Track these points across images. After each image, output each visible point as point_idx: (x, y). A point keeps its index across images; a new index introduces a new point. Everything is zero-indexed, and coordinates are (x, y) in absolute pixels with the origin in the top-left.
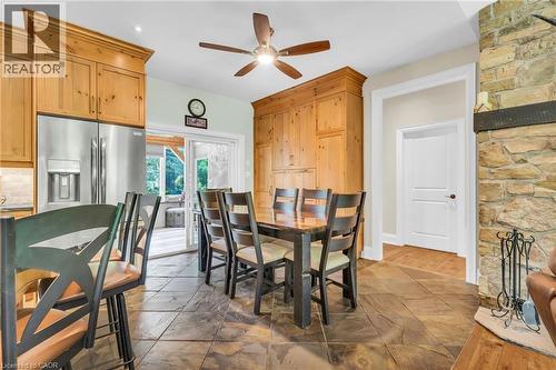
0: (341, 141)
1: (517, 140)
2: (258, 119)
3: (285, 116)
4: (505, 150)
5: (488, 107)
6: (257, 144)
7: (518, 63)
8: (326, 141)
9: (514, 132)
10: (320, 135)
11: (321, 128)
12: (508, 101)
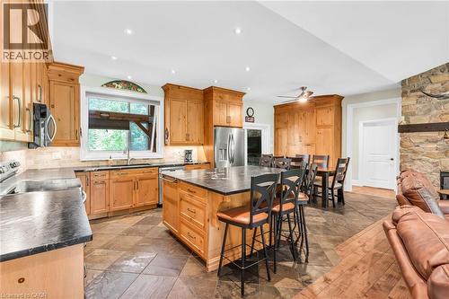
0: (331, 131)
1: (416, 137)
2: (277, 115)
3: (296, 115)
4: (410, 141)
5: (404, 123)
6: (276, 129)
7: (418, 106)
8: (322, 130)
9: (415, 134)
10: (318, 127)
11: (319, 123)
12: (413, 121)
